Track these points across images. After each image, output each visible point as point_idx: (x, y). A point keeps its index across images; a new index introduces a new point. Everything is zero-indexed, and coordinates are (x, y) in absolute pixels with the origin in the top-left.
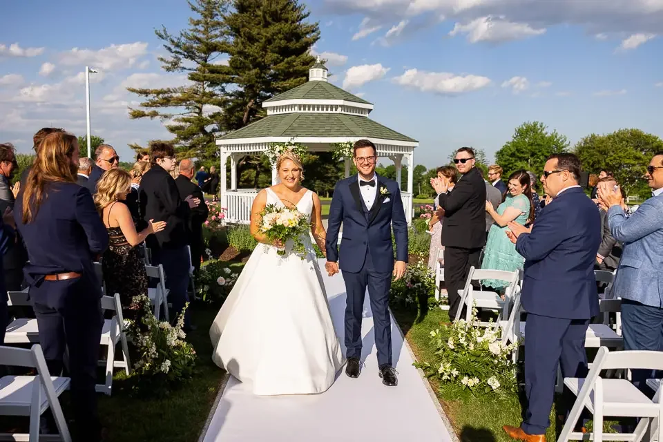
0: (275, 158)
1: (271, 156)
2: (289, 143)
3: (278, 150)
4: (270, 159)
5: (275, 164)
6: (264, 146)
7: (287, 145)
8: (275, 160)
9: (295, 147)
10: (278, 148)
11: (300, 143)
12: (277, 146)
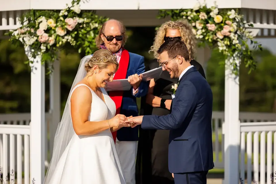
0: (36, 46)
1: (29, 41)
2: (69, 11)
3: (43, 26)
4: (27, 48)
5: (39, 58)
6: (11, 20)
7: (65, 17)
8: (40, 49)
9: (81, 20)
10: (44, 23)
11: (94, 12)
12: (43, 19)
